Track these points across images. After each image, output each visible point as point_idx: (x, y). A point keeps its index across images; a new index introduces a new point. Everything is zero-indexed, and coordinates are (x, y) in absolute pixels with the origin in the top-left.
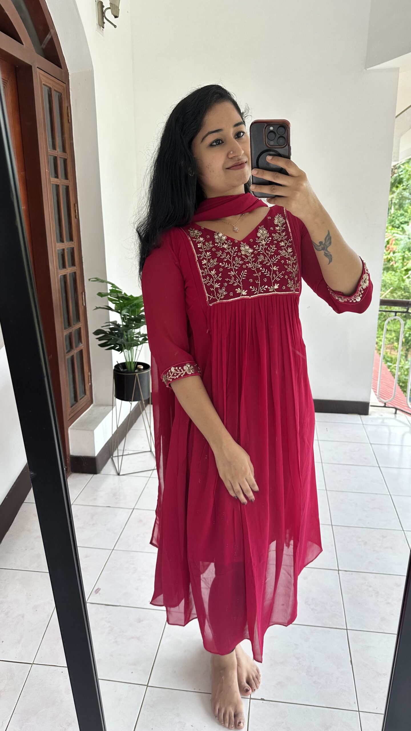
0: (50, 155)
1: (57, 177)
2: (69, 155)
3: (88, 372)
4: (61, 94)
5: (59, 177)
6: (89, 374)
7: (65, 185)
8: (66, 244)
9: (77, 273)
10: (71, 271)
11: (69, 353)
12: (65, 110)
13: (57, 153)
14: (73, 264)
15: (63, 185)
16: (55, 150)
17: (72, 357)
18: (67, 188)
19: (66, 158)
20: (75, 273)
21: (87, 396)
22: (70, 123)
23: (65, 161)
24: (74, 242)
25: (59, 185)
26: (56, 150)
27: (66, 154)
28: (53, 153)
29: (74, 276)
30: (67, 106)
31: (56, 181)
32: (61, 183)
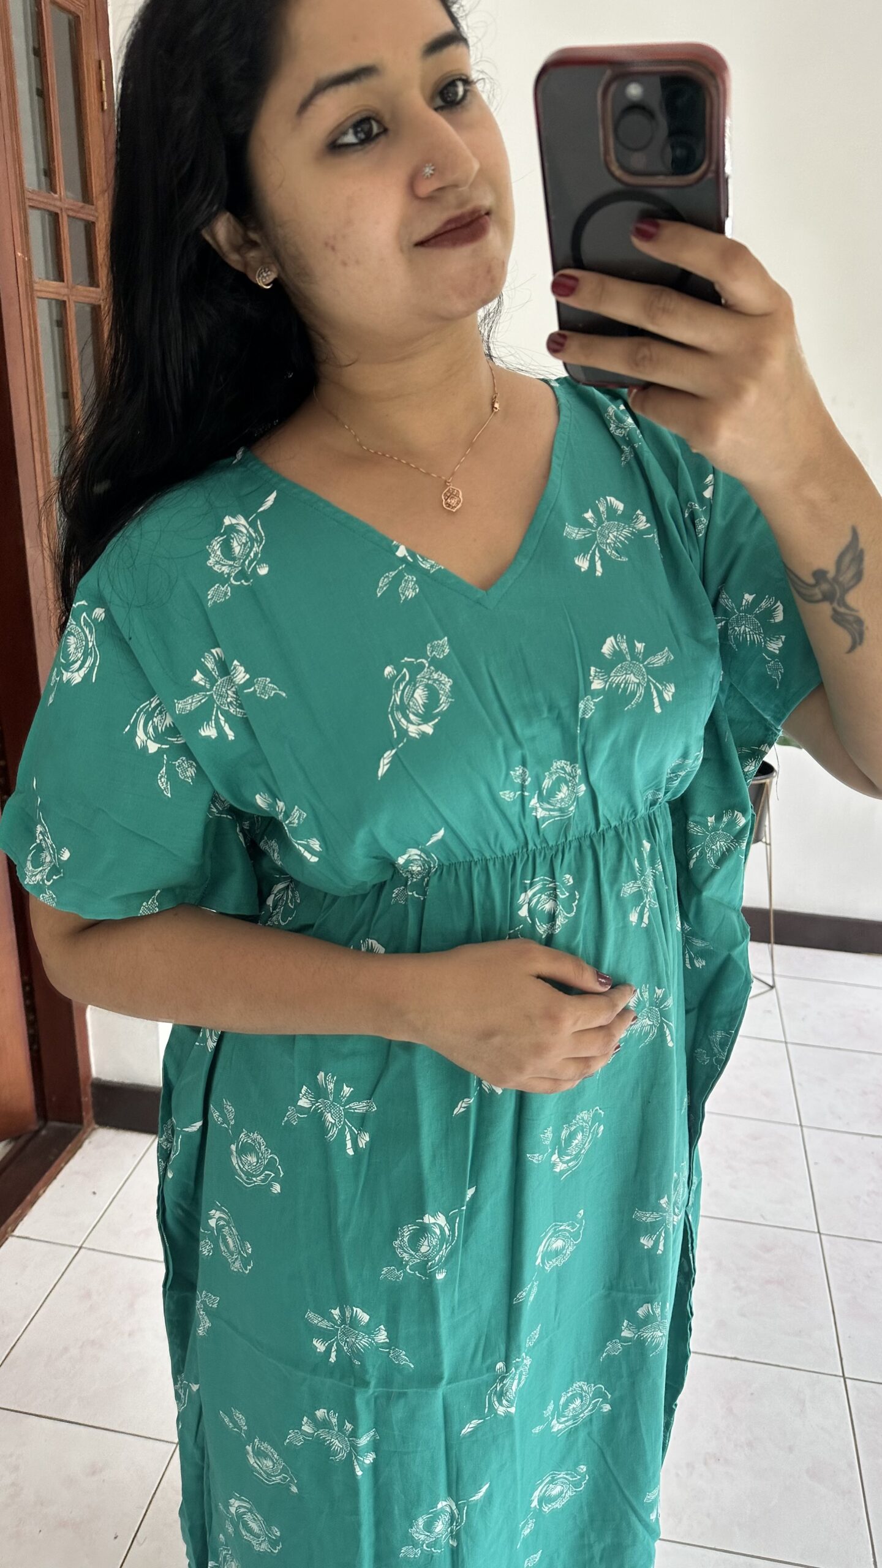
0: (31, 207)
1: (60, 277)
2: (100, 210)
4: (78, 17)
5: (65, 279)
7: (88, 304)
12: (88, 70)
13: (58, 203)
15: (84, 303)
16: (52, 194)
19: (91, 218)
22: (106, 110)
23: (89, 228)
25: (64, 302)
26: (55, 193)
27: (93, 207)
28: (46, 200)
30: (97, 58)
31: (51, 290)
32: (73, 298)
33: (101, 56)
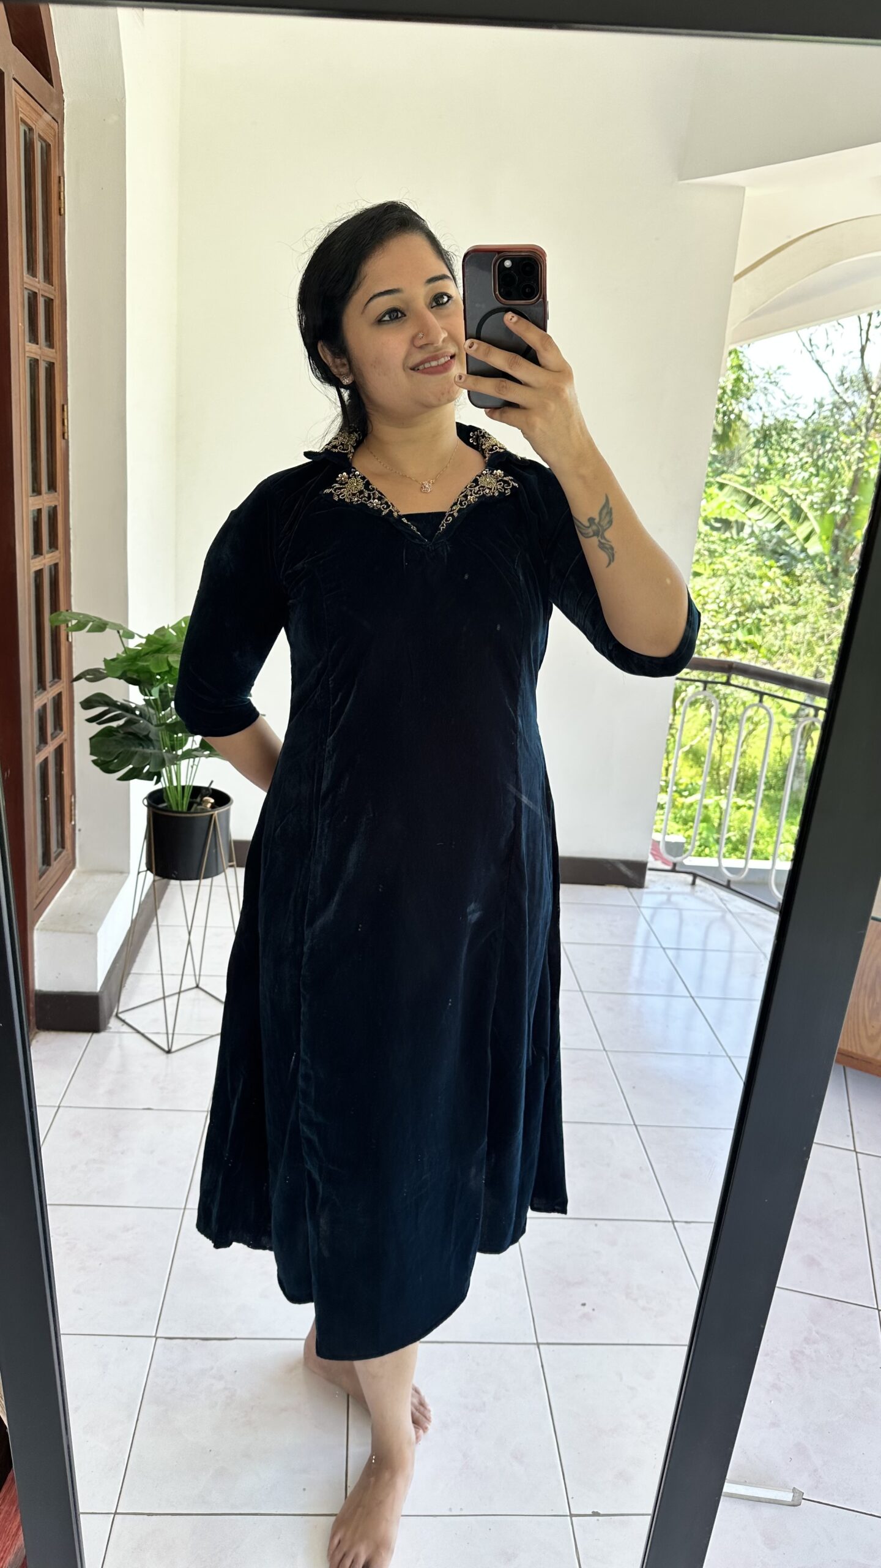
0: (26, 288)
1: (34, 339)
2: (57, 291)
3: (71, 796)
4: (48, 146)
5: (39, 342)
6: (73, 800)
7: (48, 361)
8: (45, 498)
9: (59, 564)
10: (51, 561)
11: (40, 753)
12: (54, 184)
13: (38, 285)
14: (53, 545)
15: (45, 360)
16: (35, 278)
17: (46, 760)
18: (50, 367)
19: (52, 297)
20: (56, 565)
21: (67, 851)
22: (61, 214)
23: (49, 303)
24: (59, 495)
25: (38, 360)
26: (37, 278)
27: (53, 288)
28: (31, 283)
29: (53, 572)
30: (58, 175)
31: (33, 351)
32: (42, 357)
33: (61, 172)
